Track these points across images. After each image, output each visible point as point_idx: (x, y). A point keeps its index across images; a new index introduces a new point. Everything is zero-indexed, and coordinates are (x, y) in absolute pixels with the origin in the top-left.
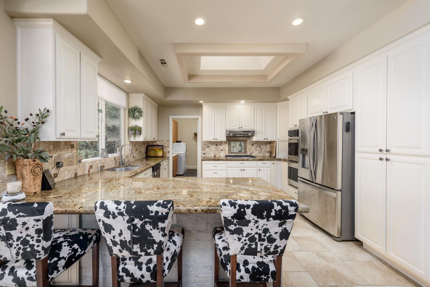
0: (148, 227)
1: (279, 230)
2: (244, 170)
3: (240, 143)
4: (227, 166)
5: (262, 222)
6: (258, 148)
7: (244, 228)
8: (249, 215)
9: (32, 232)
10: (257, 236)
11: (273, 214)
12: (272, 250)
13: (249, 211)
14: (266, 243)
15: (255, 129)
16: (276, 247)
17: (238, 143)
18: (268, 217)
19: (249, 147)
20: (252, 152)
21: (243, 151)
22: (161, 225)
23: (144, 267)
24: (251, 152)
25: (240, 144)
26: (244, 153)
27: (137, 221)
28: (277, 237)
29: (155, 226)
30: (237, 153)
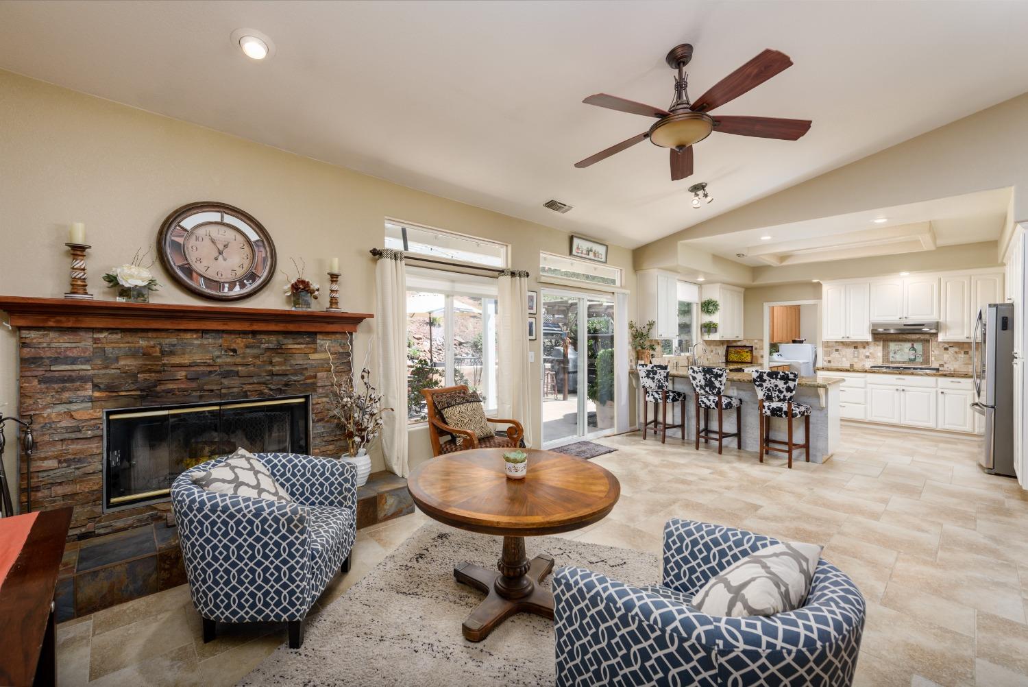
0: (713, 379)
1: (785, 386)
2: (903, 390)
3: (913, 344)
4: (866, 381)
5: (773, 381)
6: (962, 356)
7: (764, 384)
8: (765, 377)
9: (662, 377)
10: (771, 388)
11: (779, 377)
12: (782, 397)
13: (765, 375)
14: (777, 393)
15: (942, 320)
16: (784, 396)
17: (909, 345)
18: (776, 378)
19: (936, 352)
20: (945, 363)
21: (920, 359)
22: (719, 379)
23: (711, 401)
24: (941, 363)
25: (913, 347)
26: (921, 363)
27: (707, 375)
28: (784, 390)
29: (716, 379)
30: (904, 362)
